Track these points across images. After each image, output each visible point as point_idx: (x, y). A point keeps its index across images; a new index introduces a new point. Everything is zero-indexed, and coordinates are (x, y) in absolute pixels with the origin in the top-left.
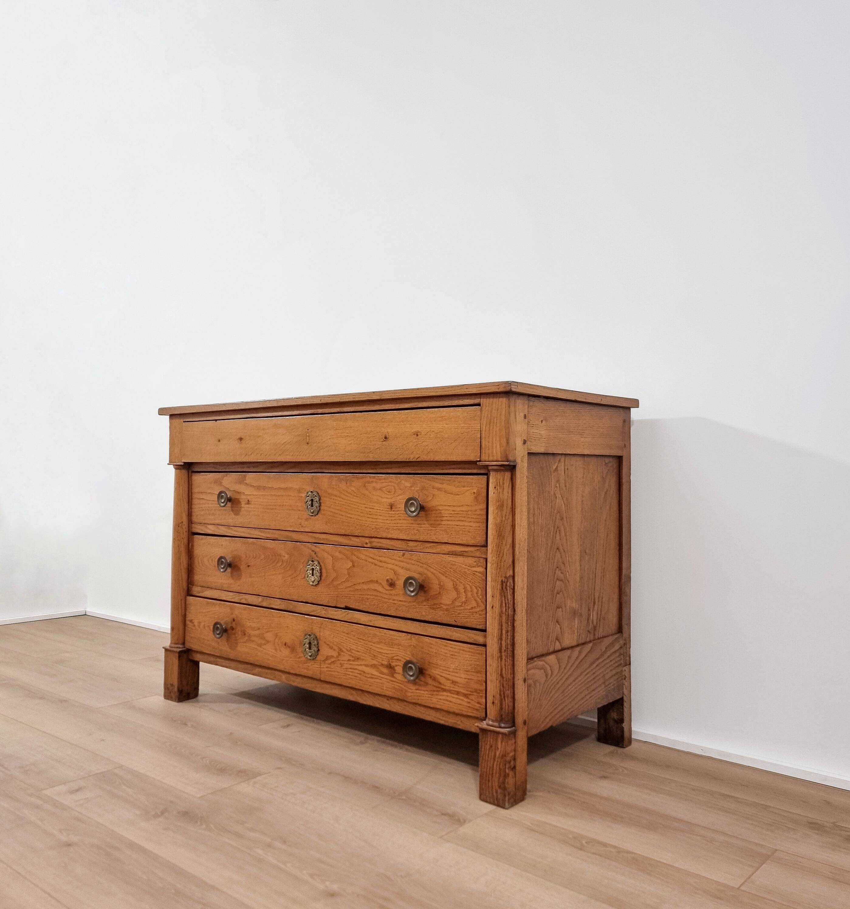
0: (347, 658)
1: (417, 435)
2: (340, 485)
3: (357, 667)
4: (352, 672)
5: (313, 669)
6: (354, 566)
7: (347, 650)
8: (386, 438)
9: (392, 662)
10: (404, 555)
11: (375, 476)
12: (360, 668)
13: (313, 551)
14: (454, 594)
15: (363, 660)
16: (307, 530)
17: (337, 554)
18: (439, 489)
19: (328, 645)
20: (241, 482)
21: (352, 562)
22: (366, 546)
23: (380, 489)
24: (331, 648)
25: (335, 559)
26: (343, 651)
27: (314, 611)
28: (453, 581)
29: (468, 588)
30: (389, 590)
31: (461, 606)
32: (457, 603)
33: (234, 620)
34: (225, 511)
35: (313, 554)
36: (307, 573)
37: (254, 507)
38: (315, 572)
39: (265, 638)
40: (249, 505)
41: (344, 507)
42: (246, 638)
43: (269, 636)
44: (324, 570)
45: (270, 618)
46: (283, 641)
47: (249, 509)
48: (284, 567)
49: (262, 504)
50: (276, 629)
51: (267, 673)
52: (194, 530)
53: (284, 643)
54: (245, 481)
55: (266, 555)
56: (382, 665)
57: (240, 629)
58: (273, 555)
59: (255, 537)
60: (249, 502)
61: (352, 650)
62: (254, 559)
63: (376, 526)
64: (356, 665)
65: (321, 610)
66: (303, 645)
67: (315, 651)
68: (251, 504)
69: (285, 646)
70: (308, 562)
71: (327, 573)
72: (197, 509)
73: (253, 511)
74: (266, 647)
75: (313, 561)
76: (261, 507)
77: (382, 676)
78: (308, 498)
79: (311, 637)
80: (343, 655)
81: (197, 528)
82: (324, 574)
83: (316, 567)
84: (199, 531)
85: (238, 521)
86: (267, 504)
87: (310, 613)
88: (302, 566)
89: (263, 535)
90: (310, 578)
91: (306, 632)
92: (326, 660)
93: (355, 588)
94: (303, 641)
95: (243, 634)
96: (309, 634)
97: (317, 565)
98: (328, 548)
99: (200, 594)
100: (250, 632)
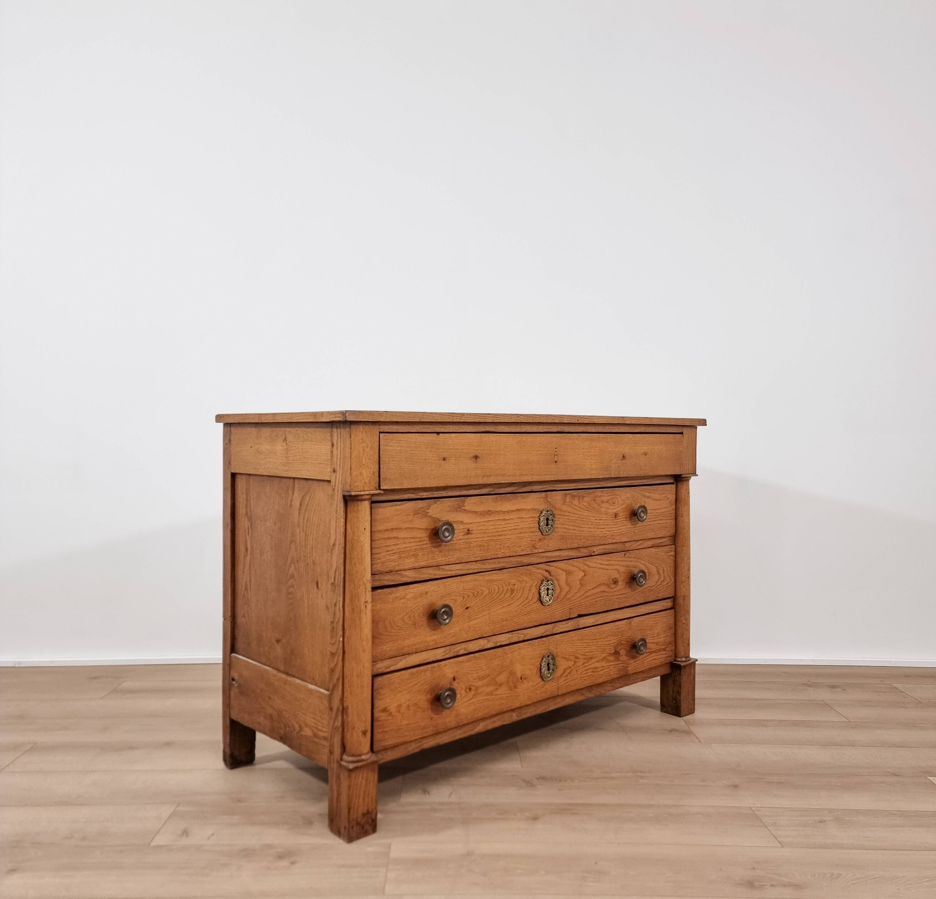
0: (582, 661)
1: (646, 455)
2: (574, 501)
3: (589, 667)
4: (586, 673)
5: (551, 688)
6: (585, 575)
7: (582, 655)
8: (624, 457)
9: (618, 648)
10: (625, 554)
11: (603, 491)
12: (593, 666)
13: (547, 571)
14: (657, 577)
15: (595, 657)
16: (540, 551)
17: (571, 569)
18: (648, 497)
19: (565, 658)
20: (458, 509)
21: (584, 572)
22: (593, 554)
23: (607, 502)
24: (567, 660)
25: (568, 573)
26: (579, 658)
27: (546, 631)
28: (656, 567)
29: (665, 569)
30: (614, 588)
31: (661, 584)
32: (659, 583)
33: (454, 679)
34: (433, 549)
35: (547, 574)
36: (542, 595)
37: (477, 537)
38: (550, 591)
39: (496, 682)
40: (469, 535)
41: (577, 521)
42: (473, 693)
43: (502, 678)
44: (557, 587)
45: (502, 657)
46: (519, 675)
47: (469, 540)
48: (514, 597)
49: (487, 531)
50: (510, 666)
51: (494, 722)
52: (378, 584)
53: (520, 678)
54: (464, 508)
55: (490, 590)
56: (610, 654)
57: (464, 687)
58: (501, 586)
59: (475, 571)
60: (469, 532)
61: (586, 653)
62: (475, 597)
63: (604, 535)
64: (589, 665)
65: (554, 628)
66: (541, 669)
67: (553, 670)
68: (472, 534)
69: (520, 680)
70: (542, 584)
71: (561, 589)
72: (384, 554)
73: (475, 541)
74: (498, 692)
75: (548, 581)
76: (485, 535)
77: (610, 664)
78: (543, 517)
79: (550, 658)
80: (579, 661)
81: (384, 580)
82: (558, 591)
83: (551, 586)
84: (386, 583)
85: (453, 558)
86: (494, 530)
87: (544, 635)
88: (534, 590)
89: (488, 566)
90: (545, 598)
91: (542, 656)
92: (563, 674)
93: (586, 595)
94: (541, 665)
95: (468, 690)
96: (547, 656)
97: (552, 584)
98: (561, 564)
99: (392, 669)
100: (477, 684)
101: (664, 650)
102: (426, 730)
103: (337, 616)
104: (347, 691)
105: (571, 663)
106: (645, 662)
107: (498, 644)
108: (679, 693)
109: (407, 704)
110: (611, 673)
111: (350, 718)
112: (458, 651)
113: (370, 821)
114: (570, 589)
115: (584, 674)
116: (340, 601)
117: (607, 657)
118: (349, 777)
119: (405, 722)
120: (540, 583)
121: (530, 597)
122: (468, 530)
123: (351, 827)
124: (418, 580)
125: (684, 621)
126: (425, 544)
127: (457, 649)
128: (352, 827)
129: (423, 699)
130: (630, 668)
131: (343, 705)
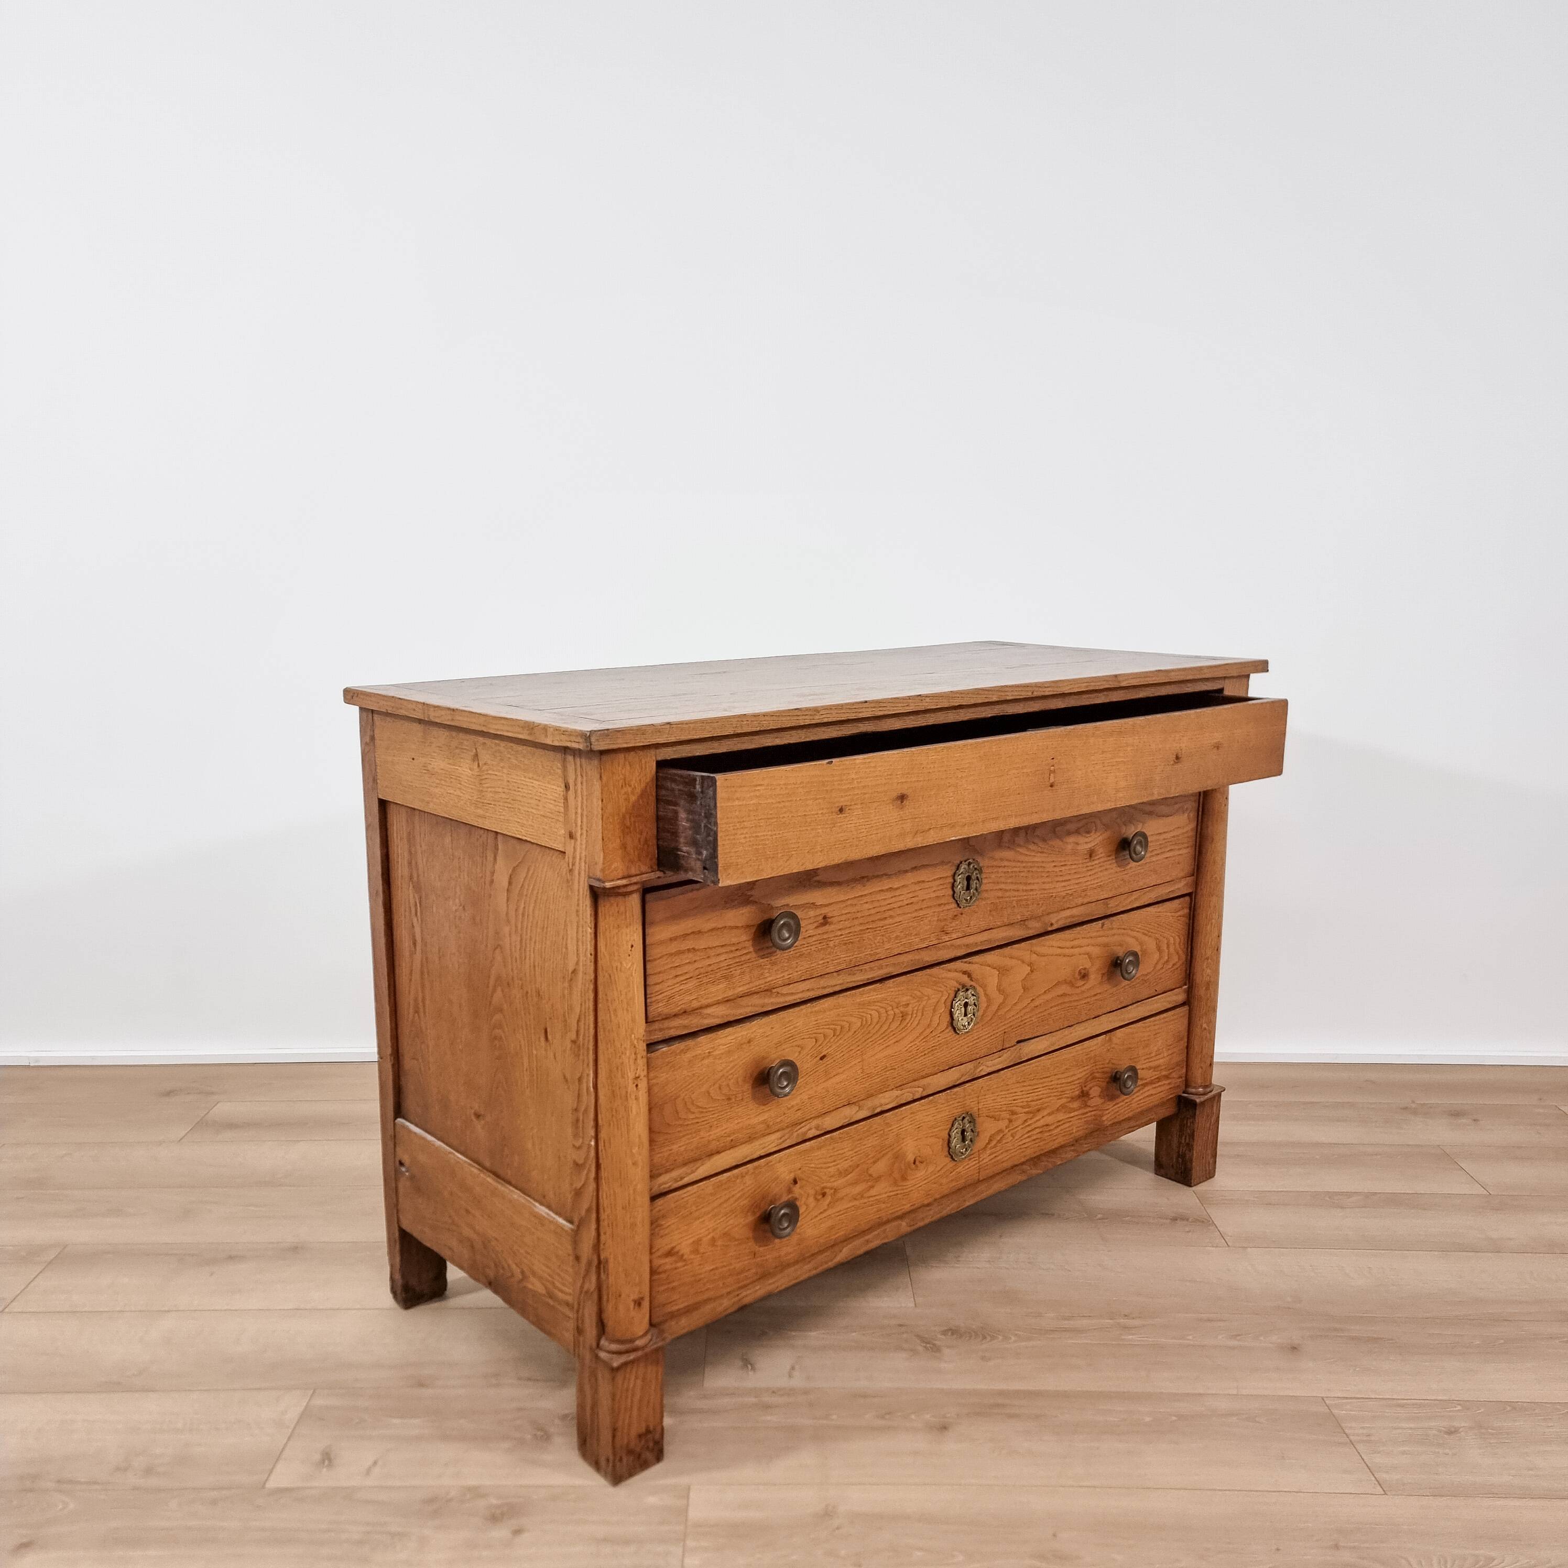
0: (1023, 1117)
2: (1018, 840)
3: (1033, 1126)
4: (1029, 1137)
5: (966, 1170)
6: (1032, 971)
7: (1023, 1107)
9: (1085, 1086)
10: (1104, 924)
12: (1040, 1123)
13: (965, 973)
14: (1155, 956)
15: (1044, 1109)
16: (955, 936)
17: (1009, 962)
18: (1150, 813)
19: (992, 1116)
20: (807, 882)
21: (1030, 964)
22: (1050, 930)
24: (997, 1119)
26: (1016, 1113)
28: (1156, 939)
30: (1083, 985)
31: (1162, 968)
32: (1158, 967)
33: (795, 1182)
34: (762, 960)
35: (965, 979)
36: (955, 1016)
37: (841, 927)
38: (969, 1008)
39: (870, 1175)
40: (827, 927)
41: (1022, 874)
42: (828, 1199)
43: (881, 1167)
44: (983, 998)
45: (882, 1132)
46: (910, 1158)
47: (825, 936)
48: (906, 1026)
49: (859, 915)
50: (895, 1146)
51: (868, 1241)
52: (658, 1036)
53: (912, 1161)
54: (817, 878)
55: (864, 1019)
56: (1073, 1099)
57: (812, 1192)
58: (882, 1010)
59: (837, 989)
60: (825, 920)
61: (1030, 1103)
62: (838, 1036)
63: (1068, 892)
64: (1035, 1122)
65: (976, 1068)
66: (949, 1142)
67: (971, 1141)
68: (831, 923)
69: (913, 1166)
70: (955, 997)
71: (989, 1000)
72: (670, 983)
73: (837, 936)
74: (873, 1192)
75: (967, 990)
76: (856, 922)
77: (1072, 1115)
78: (960, 877)
79: (966, 1120)
80: (1016, 1120)
81: (671, 1028)
82: (983, 1005)
83: (973, 998)
84: (674, 1033)
85: (797, 972)
86: (873, 911)
87: (958, 1083)
88: (942, 1009)
89: (860, 978)
90: (961, 1020)
91: (954, 1118)
92: (988, 1144)
93: (1033, 1005)
94: (950, 1136)
95: (820, 1197)
96: (961, 1118)
97: (973, 995)
98: (990, 957)
99: (686, 1180)
100: (835, 1184)
101: (1167, 1077)
102: (746, 1274)
103: (585, 1098)
104: (605, 1233)
105: (1002, 1124)
106: (1133, 1102)
107: (878, 1110)
108: (1190, 1147)
109: (711, 1235)
110: (1072, 1130)
111: (611, 1279)
112: (806, 1133)
113: (651, 1444)
114: (1005, 999)
115: (1025, 1139)
116: (588, 1075)
117: (1068, 1104)
118: (613, 1379)
119: (708, 1267)
120: (952, 995)
121: (935, 1024)
122: (825, 918)
123: (618, 1459)
124: (732, 1019)
125: (1205, 1026)
126: (746, 954)
127: (804, 1130)
128: (621, 1460)
129: (740, 1224)
130: (1104, 1118)
131: (599, 1256)
